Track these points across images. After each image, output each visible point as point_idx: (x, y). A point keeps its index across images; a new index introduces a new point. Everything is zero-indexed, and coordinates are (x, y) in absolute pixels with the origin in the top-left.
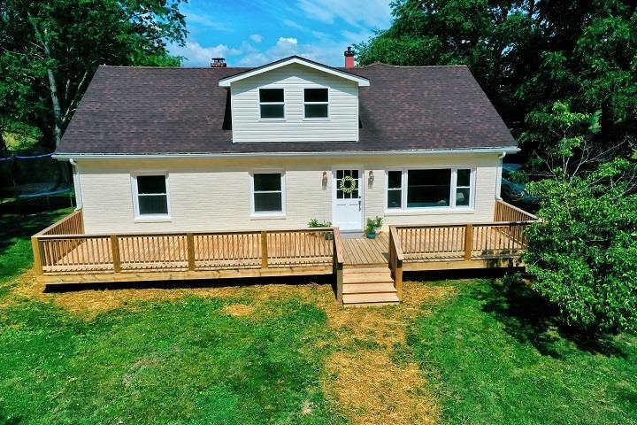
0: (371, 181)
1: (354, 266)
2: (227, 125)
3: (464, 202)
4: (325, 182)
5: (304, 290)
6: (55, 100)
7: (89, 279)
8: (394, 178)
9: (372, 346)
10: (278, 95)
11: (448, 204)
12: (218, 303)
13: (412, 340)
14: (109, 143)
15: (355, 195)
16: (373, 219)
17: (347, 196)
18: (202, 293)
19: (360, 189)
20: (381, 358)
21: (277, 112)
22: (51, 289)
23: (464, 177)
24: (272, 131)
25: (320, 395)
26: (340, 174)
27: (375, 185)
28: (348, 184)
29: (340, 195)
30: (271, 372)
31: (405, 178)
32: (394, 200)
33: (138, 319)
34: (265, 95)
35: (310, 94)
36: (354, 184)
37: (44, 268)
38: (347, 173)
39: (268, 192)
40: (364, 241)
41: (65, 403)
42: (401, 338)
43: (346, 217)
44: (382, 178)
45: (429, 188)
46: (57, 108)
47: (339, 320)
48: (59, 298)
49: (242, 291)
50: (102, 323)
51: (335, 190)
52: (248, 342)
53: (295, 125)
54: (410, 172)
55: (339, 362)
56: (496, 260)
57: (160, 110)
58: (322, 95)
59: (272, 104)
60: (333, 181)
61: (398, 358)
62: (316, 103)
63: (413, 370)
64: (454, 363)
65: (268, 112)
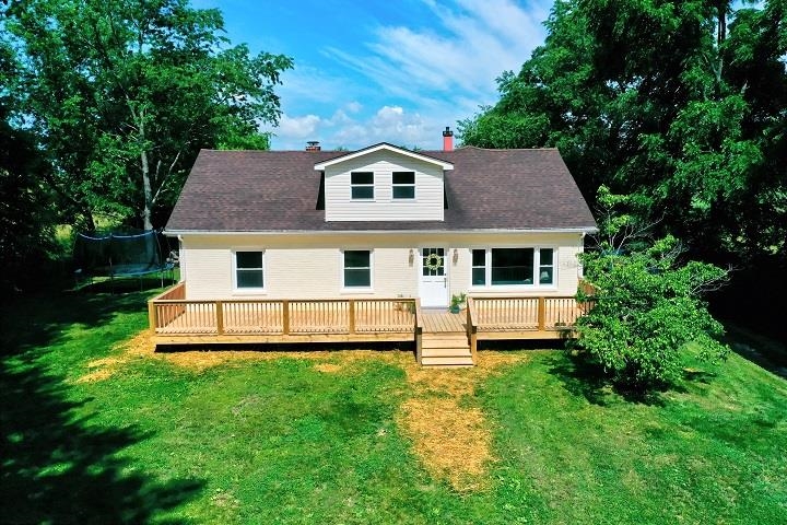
0: (455, 259)
1: (434, 333)
2: (321, 205)
4: (411, 260)
5: (387, 355)
6: (147, 181)
7: (196, 341)
8: (478, 257)
9: (443, 395)
10: (368, 177)
11: (531, 282)
12: (309, 363)
13: (479, 392)
14: (213, 220)
15: (441, 272)
16: (458, 295)
17: (433, 273)
18: (295, 356)
19: (445, 266)
20: (450, 404)
21: (368, 193)
22: (161, 349)
23: (547, 256)
24: (363, 211)
25: (394, 425)
26: (426, 252)
27: (459, 264)
28: (434, 262)
29: (426, 272)
30: (354, 410)
31: (489, 257)
32: (478, 278)
33: (239, 372)
34: (356, 178)
35: (398, 177)
36: (439, 262)
37: (157, 329)
38: (433, 251)
40: (449, 315)
42: (470, 391)
43: (433, 294)
44: (466, 256)
45: (513, 266)
46: (148, 189)
47: (416, 377)
48: (169, 356)
49: (331, 355)
50: (209, 374)
51: (421, 267)
52: (335, 389)
53: (383, 205)
54: (495, 251)
55: (411, 405)
56: (568, 331)
57: (258, 191)
58: (409, 177)
59: (363, 186)
60: (419, 259)
61: (465, 403)
62: (404, 185)
63: (475, 412)
64: (511, 408)
65: (357, 194)
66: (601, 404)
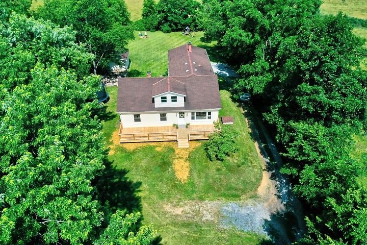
1: (181, 139)
2: (153, 101)
3: (209, 118)
4: (176, 115)
5: (171, 143)
7: (129, 142)
8: (193, 114)
9: (182, 158)
10: (165, 98)
11: (206, 118)
12: (154, 147)
13: (189, 157)
15: (184, 117)
16: (188, 123)
17: (182, 117)
18: (151, 144)
20: (183, 160)
21: (166, 101)
22: (121, 143)
23: (210, 113)
24: (164, 105)
25: (172, 167)
26: (180, 113)
27: (188, 115)
28: (182, 115)
29: (180, 117)
30: (164, 163)
31: (195, 114)
32: (193, 118)
33: (140, 151)
34: (162, 98)
35: (172, 97)
38: (182, 113)
39: (163, 117)
40: (185, 128)
41: (135, 168)
42: (187, 157)
43: (181, 122)
44: (190, 115)
45: (201, 115)
47: (177, 152)
48: (123, 145)
49: (158, 144)
50: (134, 152)
52: (161, 157)
53: (169, 104)
54: (197, 113)
55: (176, 161)
56: (211, 137)
58: (176, 97)
59: (164, 99)
60: (178, 115)
61: (186, 160)
62: (174, 99)
63: (188, 163)
64: (194, 162)
65: (162, 101)
66: (212, 161)
